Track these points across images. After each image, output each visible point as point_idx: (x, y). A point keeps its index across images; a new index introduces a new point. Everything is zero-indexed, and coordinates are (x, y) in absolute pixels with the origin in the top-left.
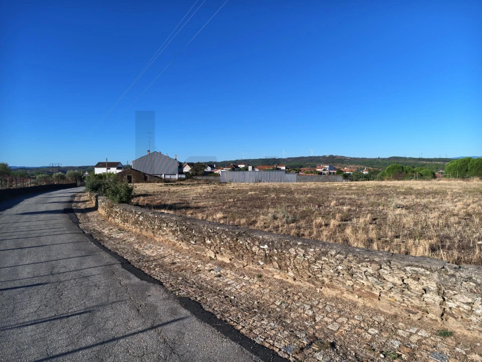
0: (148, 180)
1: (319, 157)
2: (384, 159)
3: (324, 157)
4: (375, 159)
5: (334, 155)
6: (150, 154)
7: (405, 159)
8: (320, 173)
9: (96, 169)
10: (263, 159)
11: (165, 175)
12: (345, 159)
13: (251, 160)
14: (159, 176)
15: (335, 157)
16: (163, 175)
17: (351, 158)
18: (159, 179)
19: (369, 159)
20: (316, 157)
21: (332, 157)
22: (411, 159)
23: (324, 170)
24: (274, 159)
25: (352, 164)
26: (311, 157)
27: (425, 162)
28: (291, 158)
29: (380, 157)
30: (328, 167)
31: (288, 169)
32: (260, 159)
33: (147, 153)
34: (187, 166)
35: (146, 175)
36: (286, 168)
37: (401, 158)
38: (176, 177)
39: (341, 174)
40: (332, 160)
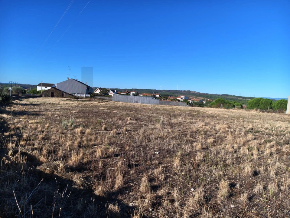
0: (65, 96)
1: (181, 91)
2: (219, 95)
3: (185, 91)
4: (214, 95)
5: (190, 90)
6: (69, 80)
7: (231, 96)
8: (179, 101)
9: (38, 87)
10: (148, 90)
11: (77, 94)
12: (196, 93)
13: (141, 89)
14: (73, 94)
15: (191, 92)
16: (76, 94)
17: (200, 93)
18: (71, 96)
19: (211, 94)
20: (180, 91)
21: (189, 92)
22: (234, 96)
23: (182, 99)
24: (155, 90)
25: (200, 97)
26: (177, 91)
27: (242, 99)
28: (165, 90)
29: (217, 94)
30: (184, 97)
31: (161, 96)
32: (146, 89)
33: (67, 79)
34: (99, 90)
35: (64, 93)
36: (159, 96)
37: (229, 95)
38: (84, 96)
39: (186, 102)
40: (188, 94)
